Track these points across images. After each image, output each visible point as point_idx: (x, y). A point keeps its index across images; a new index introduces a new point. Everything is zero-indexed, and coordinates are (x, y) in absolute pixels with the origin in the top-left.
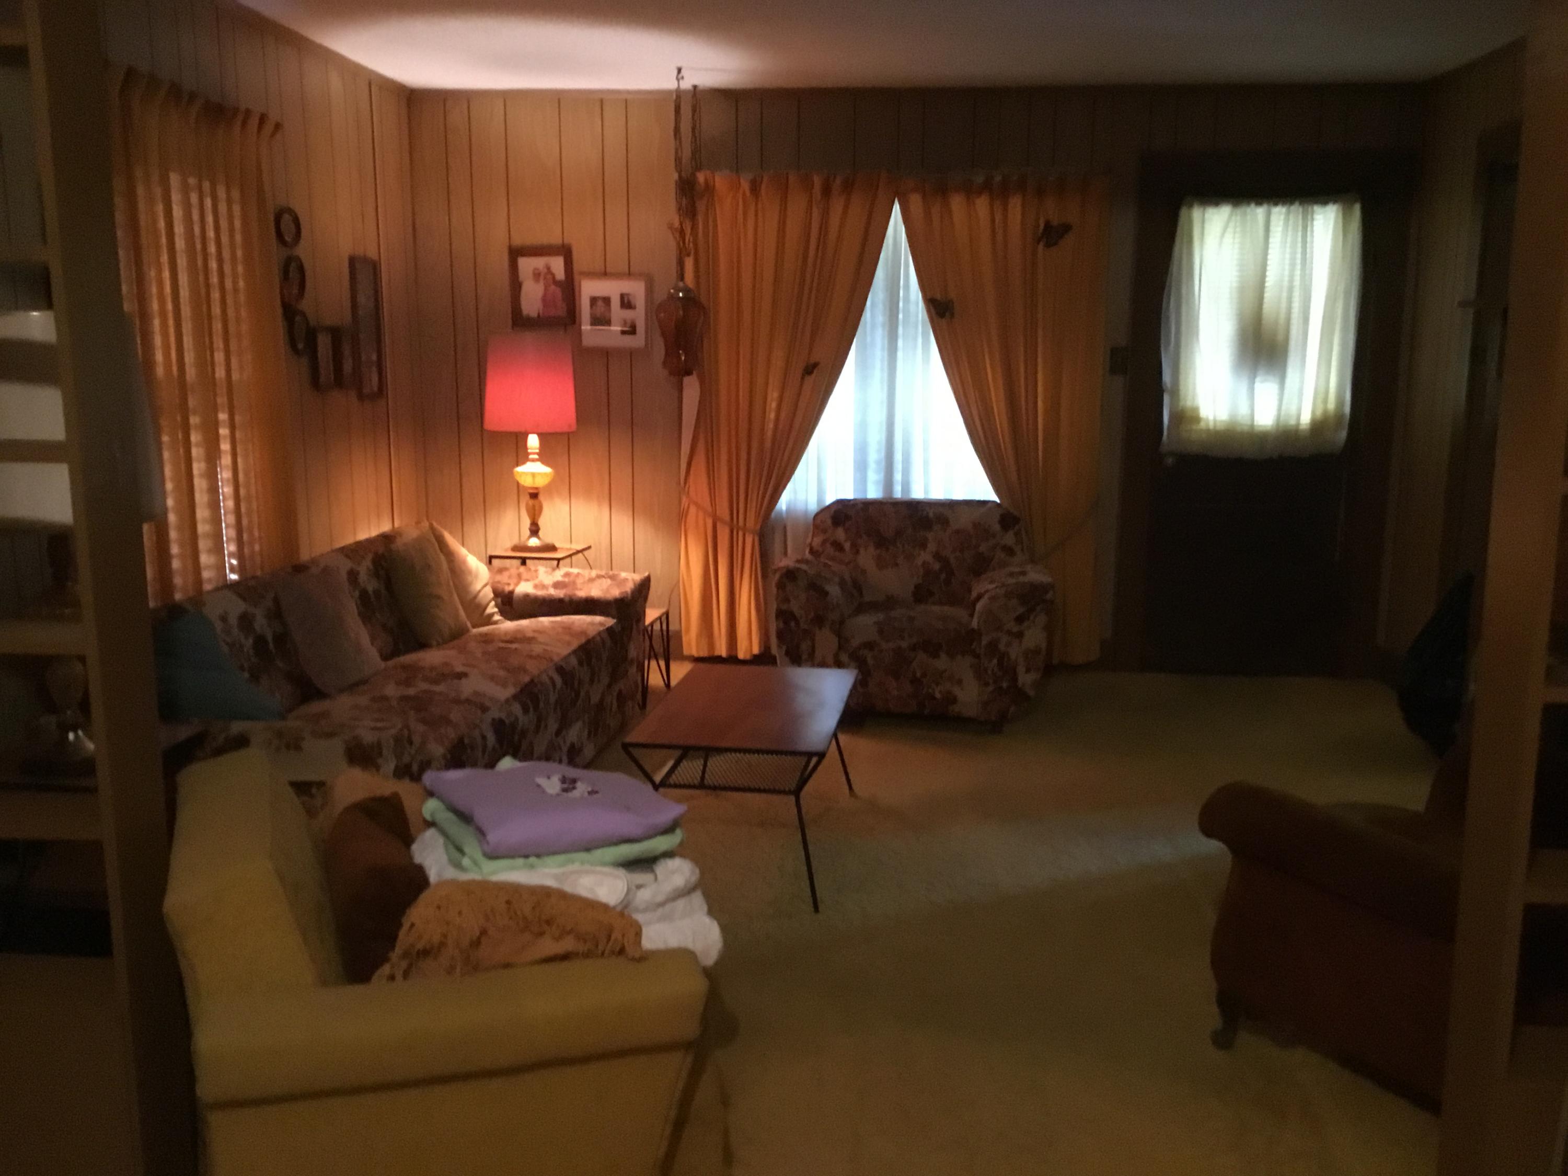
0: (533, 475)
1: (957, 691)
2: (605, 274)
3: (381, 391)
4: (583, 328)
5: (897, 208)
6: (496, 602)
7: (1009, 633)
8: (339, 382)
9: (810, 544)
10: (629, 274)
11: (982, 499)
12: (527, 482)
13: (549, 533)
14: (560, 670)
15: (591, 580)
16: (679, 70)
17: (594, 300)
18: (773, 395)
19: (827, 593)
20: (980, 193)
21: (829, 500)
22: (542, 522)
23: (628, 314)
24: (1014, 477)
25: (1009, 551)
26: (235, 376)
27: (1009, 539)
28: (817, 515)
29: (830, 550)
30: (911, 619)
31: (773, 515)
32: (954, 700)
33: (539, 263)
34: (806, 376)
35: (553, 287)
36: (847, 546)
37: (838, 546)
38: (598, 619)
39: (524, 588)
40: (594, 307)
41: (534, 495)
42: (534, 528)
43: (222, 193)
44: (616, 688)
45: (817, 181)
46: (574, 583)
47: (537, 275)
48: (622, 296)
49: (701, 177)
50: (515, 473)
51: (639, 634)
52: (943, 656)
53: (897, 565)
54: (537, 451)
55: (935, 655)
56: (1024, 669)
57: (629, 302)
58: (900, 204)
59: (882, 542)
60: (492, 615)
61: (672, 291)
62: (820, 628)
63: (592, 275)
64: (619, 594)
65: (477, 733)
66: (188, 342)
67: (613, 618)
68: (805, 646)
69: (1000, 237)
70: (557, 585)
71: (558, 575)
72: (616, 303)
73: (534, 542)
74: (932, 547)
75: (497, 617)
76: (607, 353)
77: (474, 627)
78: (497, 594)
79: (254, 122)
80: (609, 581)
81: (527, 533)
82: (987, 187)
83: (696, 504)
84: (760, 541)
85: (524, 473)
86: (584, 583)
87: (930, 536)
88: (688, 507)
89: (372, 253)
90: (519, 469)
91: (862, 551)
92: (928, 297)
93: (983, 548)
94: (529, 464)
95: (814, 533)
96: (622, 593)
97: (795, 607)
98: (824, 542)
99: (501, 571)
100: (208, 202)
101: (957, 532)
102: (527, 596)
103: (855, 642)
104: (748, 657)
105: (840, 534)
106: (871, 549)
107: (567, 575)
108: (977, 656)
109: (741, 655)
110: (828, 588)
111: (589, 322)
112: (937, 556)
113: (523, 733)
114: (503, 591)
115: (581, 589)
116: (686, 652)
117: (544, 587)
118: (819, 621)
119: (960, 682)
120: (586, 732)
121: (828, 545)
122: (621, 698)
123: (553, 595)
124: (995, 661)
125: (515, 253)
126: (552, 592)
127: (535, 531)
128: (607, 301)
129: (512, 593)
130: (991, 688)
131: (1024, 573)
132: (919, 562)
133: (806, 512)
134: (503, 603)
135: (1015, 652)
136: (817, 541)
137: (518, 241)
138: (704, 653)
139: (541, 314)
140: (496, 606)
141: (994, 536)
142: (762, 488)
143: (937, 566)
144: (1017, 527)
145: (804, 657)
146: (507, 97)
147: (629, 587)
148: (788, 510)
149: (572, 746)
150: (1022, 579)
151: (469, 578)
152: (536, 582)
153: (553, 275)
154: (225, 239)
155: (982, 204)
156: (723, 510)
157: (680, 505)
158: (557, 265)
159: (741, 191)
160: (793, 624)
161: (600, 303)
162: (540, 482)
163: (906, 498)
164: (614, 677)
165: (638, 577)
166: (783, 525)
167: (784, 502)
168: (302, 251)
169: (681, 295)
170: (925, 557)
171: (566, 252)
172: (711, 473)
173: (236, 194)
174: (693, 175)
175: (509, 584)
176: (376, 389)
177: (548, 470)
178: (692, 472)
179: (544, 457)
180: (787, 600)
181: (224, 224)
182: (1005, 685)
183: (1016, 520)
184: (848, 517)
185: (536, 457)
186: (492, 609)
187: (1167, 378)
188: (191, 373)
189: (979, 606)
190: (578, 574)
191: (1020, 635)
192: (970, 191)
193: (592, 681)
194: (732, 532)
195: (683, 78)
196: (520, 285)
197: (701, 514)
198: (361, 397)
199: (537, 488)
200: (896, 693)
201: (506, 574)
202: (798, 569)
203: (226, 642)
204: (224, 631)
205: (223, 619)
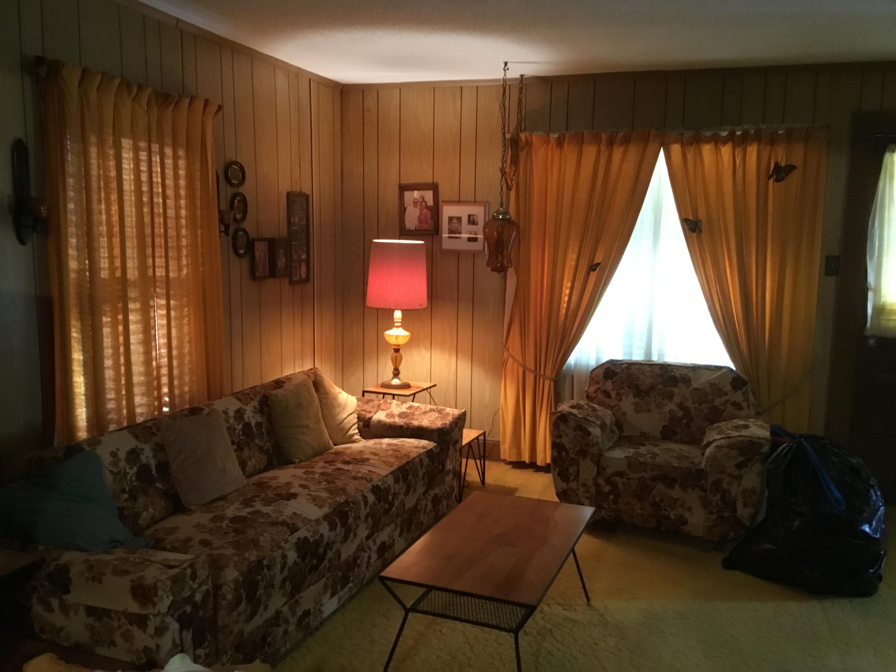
0: (397, 337)
1: (687, 515)
2: (459, 202)
3: (307, 279)
4: (443, 235)
5: (662, 154)
6: (358, 425)
7: (731, 475)
8: (273, 273)
9: (587, 391)
10: (475, 202)
11: (720, 365)
12: (392, 341)
13: (405, 376)
14: (376, 490)
15: (425, 413)
16: (506, 64)
17: (451, 219)
18: (567, 284)
19: (589, 433)
20: (725, 143)
21: (604, 360)
22: (401, 368)
23: (472, 228)
24: (744, 347)
25: (737, 406)
26: (171, 274)
27: (738, 397)
28: (594, 370)
29: (601, 396)
30: (655, 455)
31: (565, 367)
32: (685, 522)
33: (416, 194)
34: (591, 272)
35: (425, 211)
36: (613, 394)
37: (607, 394)
38: (424, 442)
39: (380, 416)
40: (451, 223)
41: (397, 351)
42: (396, 372)
43: (169, 151)
44: (432, 493)
45: (604, 137)
46: (413, 414)
47: (415, 203)
48: (469, 216)
49: (523, 136)
50: (385, 335)
51: (456, 452)
52: (677, 487)
53: (649, 410)
54: (400, 320)
55: (672, 487)
56: (742, 504)
57: (474, 220)
58: (664, 151)
59: (639, 393)
60: (353, 435)
61: (495, 214)
62: (584, 459)
63: (450, 202)
64: (441, 425)
65: (278, 554)
66: (131, 252)
67: (435, 442)
68: (572, 470)
69: (739, 173)
70: (402, 415)
71: (404, 408)
72: (465, 220)
73: (396, 382)
74: (677, 399)
75: (357, 437)
76: (459, 253)
77: (335, 445)
78: (360, 418)
79: (199, 105)
80: (437, 414)
81: (391, 375)
82: (731, 137)
83: (513, 357)
84: (555, 385)
85: (389, 335)
86: (419, 414)
87: (676, 390)
88: (508, 358)
89: (306, 190)
90: (388, 333)
91: (624, 398)
92: (684, 218)
93: (718, 402)
94: (394, 329)
95: (590, 384)
96: (443, 424)
97: (565, 441)
98: (596, 391)
99: (368, 402)
100: (156, 159)
101: (697, 389)
102: (379, 422)
103: (609, 471)
104: (543, 465)
105: (609, 386)
106: (631, 399)
107: (410, 407)
108: (704, 490)
109: (539, 463)
110: (590, 429)
111: (447, 232)
112: (681, 406)
113: (329, 546)
114: (365, 418)
115: (416, 419)
116: (502, 457)
117: (392, 415)
118: (583, 453)
119: (690, 509)
120: (398, 530)
121: (599, 393)
122: (436, 500)
123: (396, 423)
124: (719, 496)
125: (403, 188)
126: (397, 420)
127: (396, 374)
128: (459, 219)
129: (370, 418)
130: (714, 516)
131: (746, 427)
132: (667, 409)
133: (588, 365)
134: (364, 426)
135: (734, 490)
136: (592, 389)
137: (404, 181)
138: (514, 459)
139: (417, 228)
140: (358, 428)
141: (726, 394)
142: (557, 350)
143: (680, 414)
144: (744, 389)
145: (572, 478)
146: (401, 87)
147: (448, 420)
148: (575, 364)
149: (383, 544)
150: (744, 433)
151: (338, 410)
152: (389, 411)
153: (426, 203)
154: (169, 182)
155: (726, 151)
156: (531, 364)
157: (503, 356)
158: (429, 196)
159: (550, 145)
160: (564, 454)
161: (455, 221)
162: (401, 342)
163: (661, 361)
164: (430, 486)
165: (456, 412)
166: (571, 375)
167: (572, 360)
168: (246, 190)
169: (501, 217)
170: (670, 406)
171: (434, 187)
172: (523, 336)
173: (181, 153)
174: (518, 135)
175: (370, 412)
176: (304, 277)
177: (406, 333)
178: (511, 335)
179: (404, 325)
180: (560, 436)
181: (169, 172)
182: (726, 515)
183: (744, 383)
184: (615, 374)
185: (399, 324)
186: (354, 430)
187: (871, 279)
188: (132, 273)
189: (708, 451)
190: (418, 407)
191: (739, 478)
192: (717, 141)
193: (407, 492)
194: (535, 377)
195: (508, 69)
196: (405, 209)
197: (516, 365)
198: (291, 283)
199: (399, 345)
200: (639, 511)
201: (371, 404)
202: (570, 413)
203: (112, 472)
204: (112, 464)
205: (114, 454)
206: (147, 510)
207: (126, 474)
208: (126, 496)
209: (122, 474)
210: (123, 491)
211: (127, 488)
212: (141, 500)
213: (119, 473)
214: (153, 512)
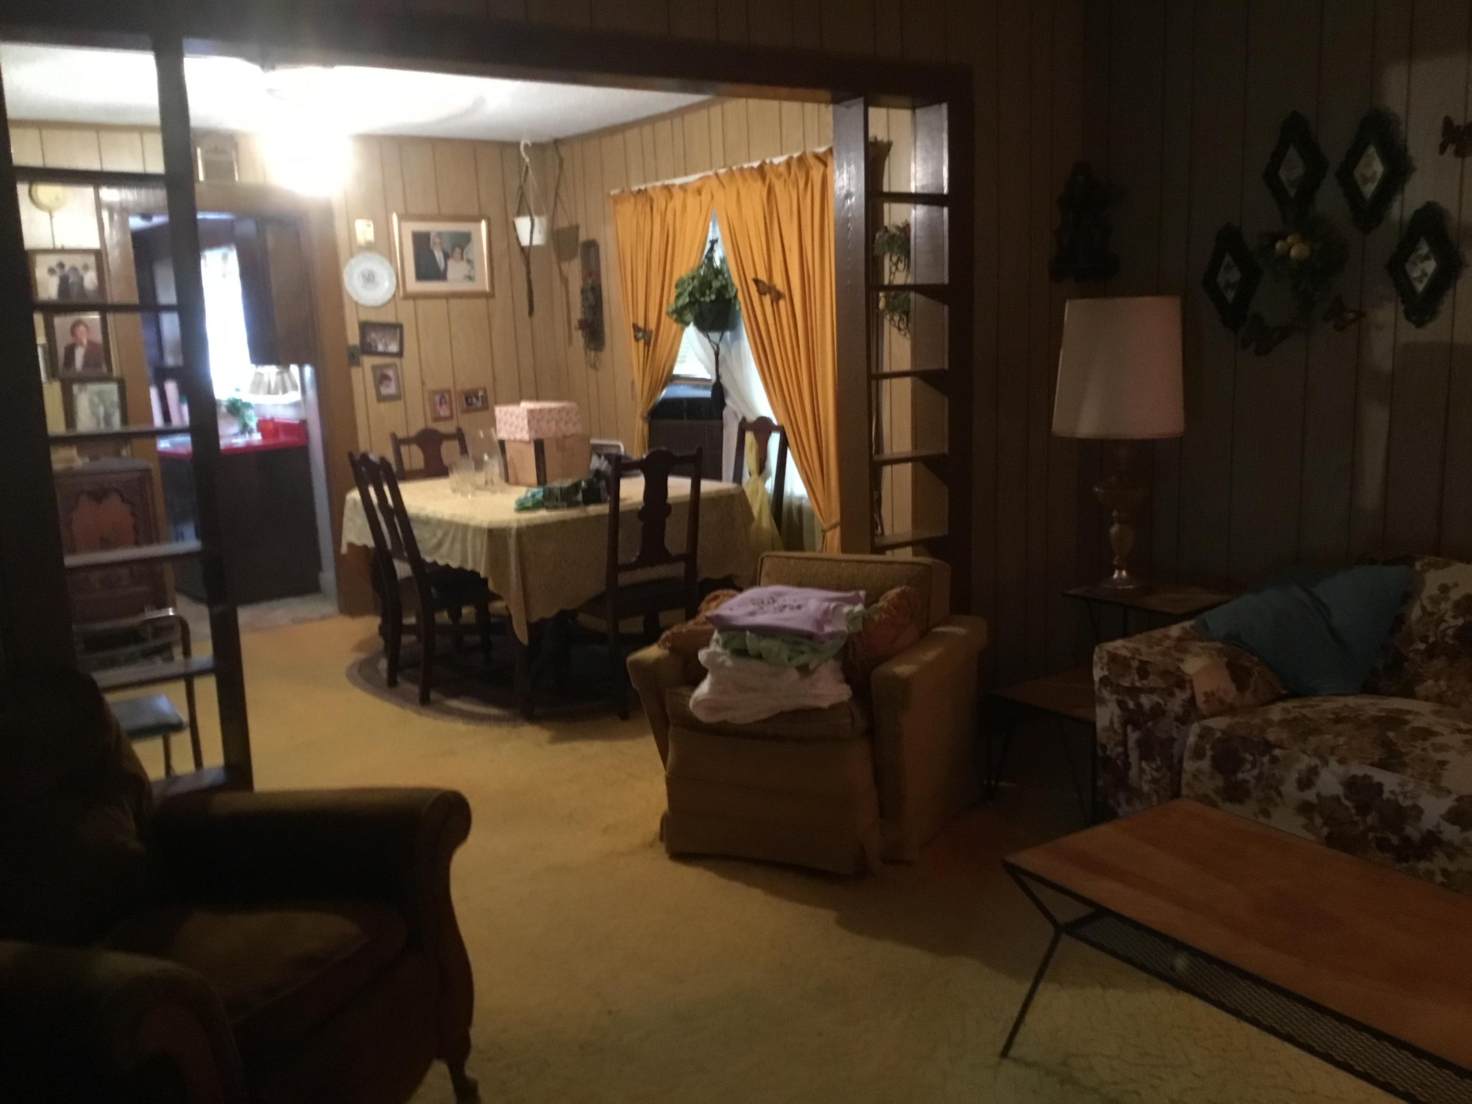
203: (1423, 608)
204: (1434, 600)
205: (1445, 589)
206: (1437, 681)
207: (1442, 620)
208: (1422, 646)
209: (1436, 617)
210: (1424, 639)
211: (1432, 639)
212: (1439, 663)
213: (1431, 614)
214: (1444, 688)
